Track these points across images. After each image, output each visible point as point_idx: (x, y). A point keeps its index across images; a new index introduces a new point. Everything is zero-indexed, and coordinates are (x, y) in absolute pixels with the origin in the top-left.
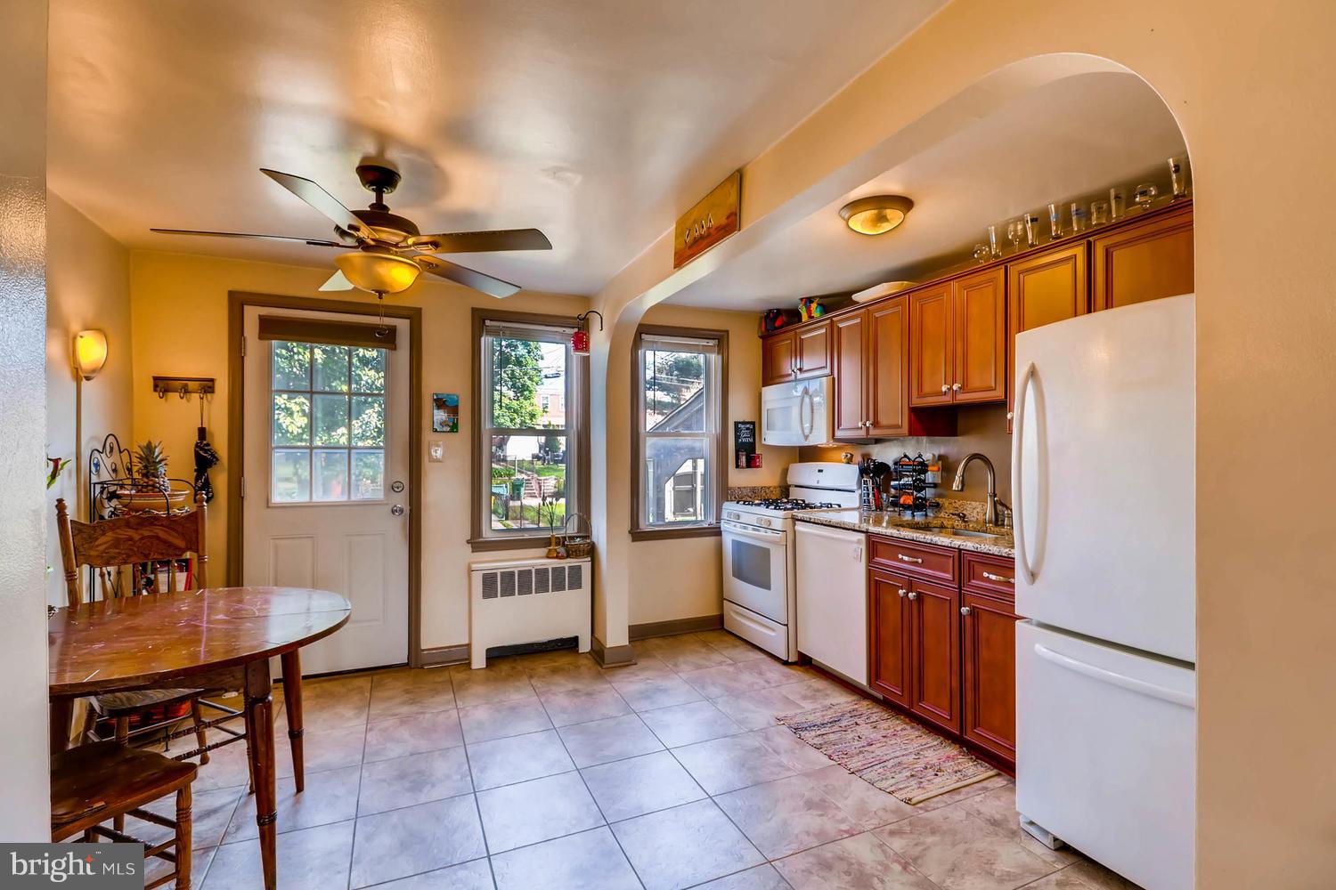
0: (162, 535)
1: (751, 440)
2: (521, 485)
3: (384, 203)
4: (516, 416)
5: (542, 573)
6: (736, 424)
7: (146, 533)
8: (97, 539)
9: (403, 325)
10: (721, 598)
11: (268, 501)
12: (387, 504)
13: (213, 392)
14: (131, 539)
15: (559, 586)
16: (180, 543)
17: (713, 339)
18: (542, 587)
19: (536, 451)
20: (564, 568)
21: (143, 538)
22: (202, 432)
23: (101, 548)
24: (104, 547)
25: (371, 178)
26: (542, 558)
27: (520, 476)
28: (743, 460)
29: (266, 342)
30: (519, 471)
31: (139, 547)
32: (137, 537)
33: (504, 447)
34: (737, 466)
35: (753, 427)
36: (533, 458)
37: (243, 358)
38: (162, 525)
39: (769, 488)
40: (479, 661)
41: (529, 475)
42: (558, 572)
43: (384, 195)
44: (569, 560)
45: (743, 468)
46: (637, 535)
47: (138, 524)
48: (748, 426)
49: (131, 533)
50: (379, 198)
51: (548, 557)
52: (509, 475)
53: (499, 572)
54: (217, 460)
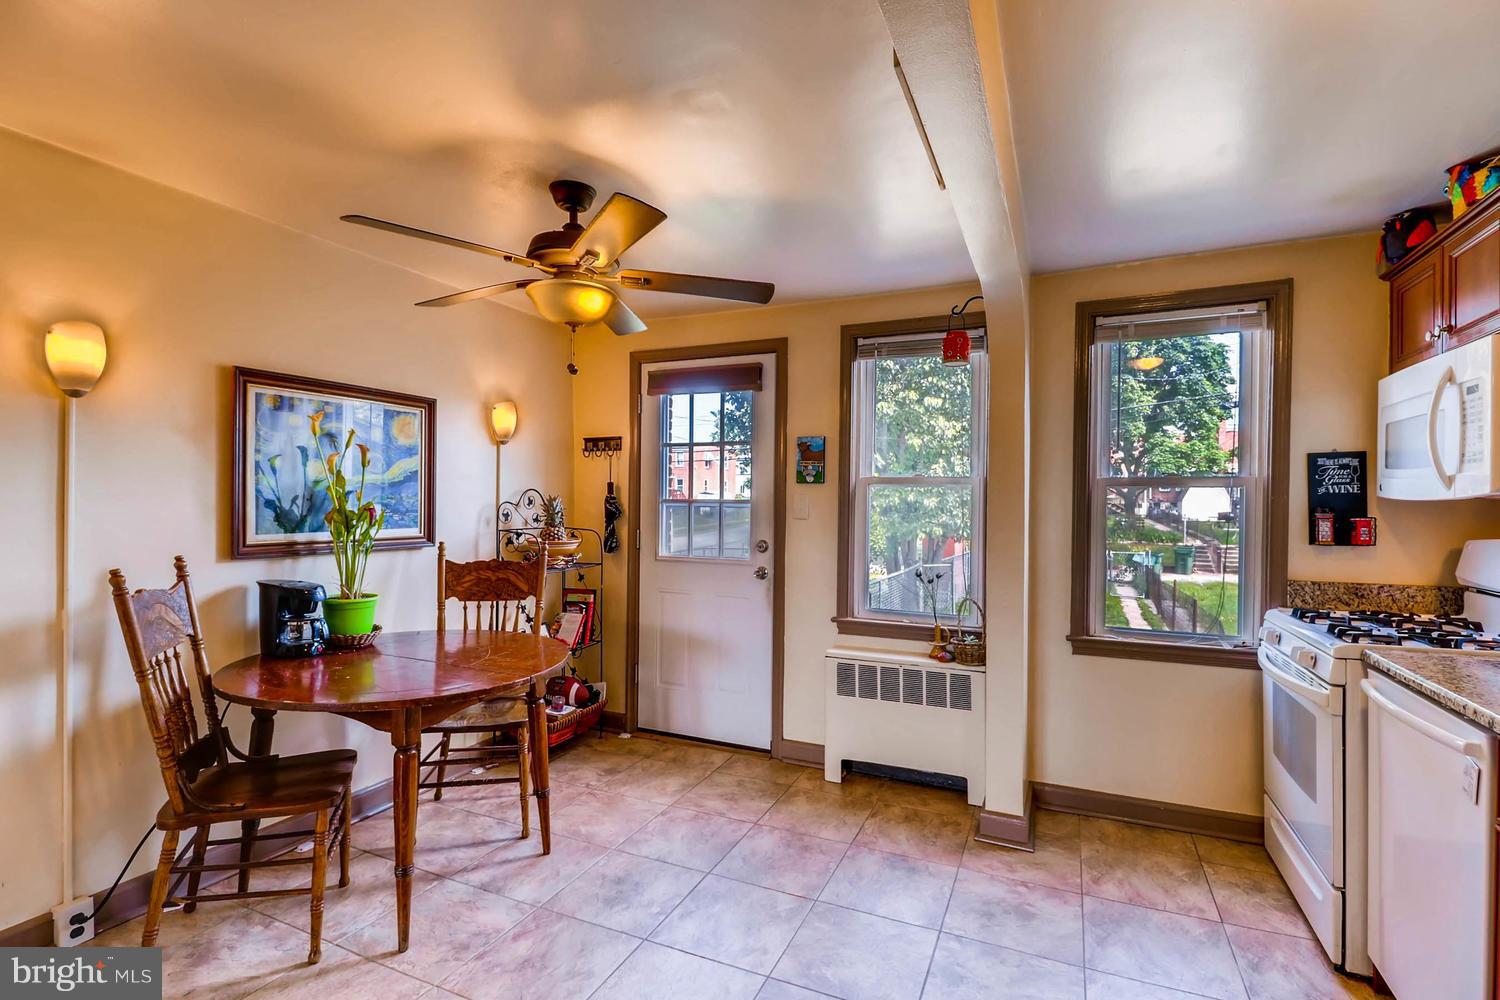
0: (512, 578)
1: (1355, 489)
2: (1188, 554)
3: (579, 222)
4: (1184, 462)
5: (913, 675)
6: (1312, 459)
7: (501, 576)
8: (464, 577)
9: (768, 361)
10: (1260, 788)
11: (656, 554)
12: (751, 565)
13: (620, 449)
14: (488, 579)
15: (937, 700)
16: (525, 587)
17: (1256, 301)
18: (913, 697)
19: (1227, 508)
20: (943, 676)
21: (499, 579)
22: (610, 485)
23: (465, 585)
24: (469, 584)
25: (560, 197)
26: (923, 655)
27: (1189, 542)
28: (1325, 528)
29: (655, 398)
30: (1188, 534)
31: (494, 587)
32: (494, 578)
33: (1178, 504)
34: (1313, 539)
35: (1361, 465)
36: (1219, 519)
37: (640, 415)
38: (513, 570)
39: (1403, 589)
40: (833, 773)
41: (1205, 542)
42: (936, 678)
43: (579, 214)
44: (953, 665)
45: (1325, 544)
46: (1082, 643)
47: (496, 567)
48: (1345, 461)
49: (489, 574)
50: (573, 217)
51: (931, 657)
52: (1175, 540)
53: (857, 664)
54: (620, 512)
